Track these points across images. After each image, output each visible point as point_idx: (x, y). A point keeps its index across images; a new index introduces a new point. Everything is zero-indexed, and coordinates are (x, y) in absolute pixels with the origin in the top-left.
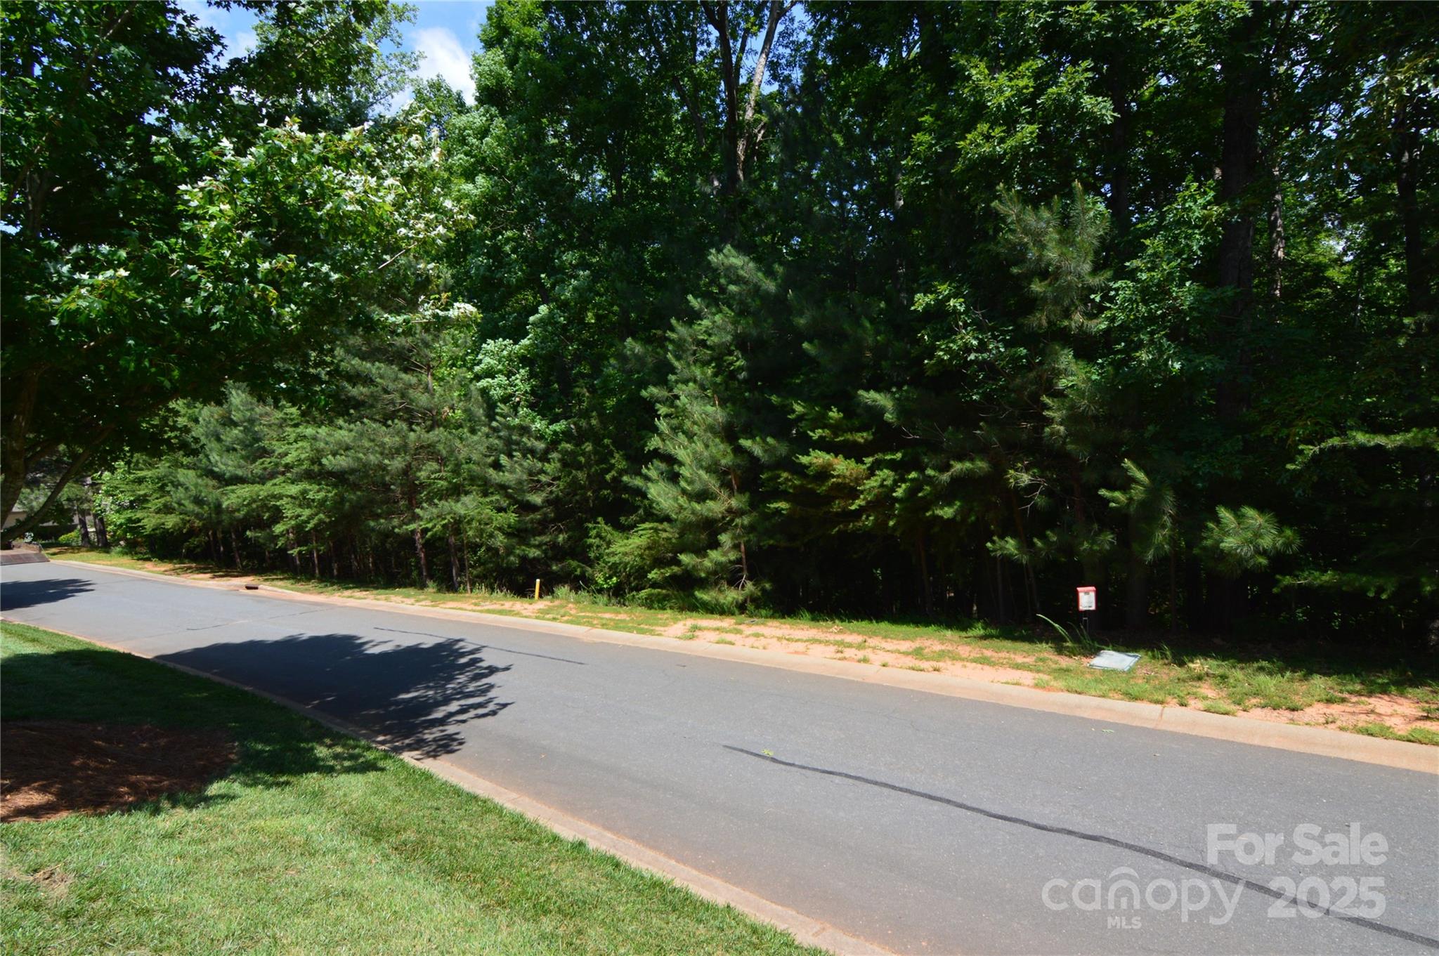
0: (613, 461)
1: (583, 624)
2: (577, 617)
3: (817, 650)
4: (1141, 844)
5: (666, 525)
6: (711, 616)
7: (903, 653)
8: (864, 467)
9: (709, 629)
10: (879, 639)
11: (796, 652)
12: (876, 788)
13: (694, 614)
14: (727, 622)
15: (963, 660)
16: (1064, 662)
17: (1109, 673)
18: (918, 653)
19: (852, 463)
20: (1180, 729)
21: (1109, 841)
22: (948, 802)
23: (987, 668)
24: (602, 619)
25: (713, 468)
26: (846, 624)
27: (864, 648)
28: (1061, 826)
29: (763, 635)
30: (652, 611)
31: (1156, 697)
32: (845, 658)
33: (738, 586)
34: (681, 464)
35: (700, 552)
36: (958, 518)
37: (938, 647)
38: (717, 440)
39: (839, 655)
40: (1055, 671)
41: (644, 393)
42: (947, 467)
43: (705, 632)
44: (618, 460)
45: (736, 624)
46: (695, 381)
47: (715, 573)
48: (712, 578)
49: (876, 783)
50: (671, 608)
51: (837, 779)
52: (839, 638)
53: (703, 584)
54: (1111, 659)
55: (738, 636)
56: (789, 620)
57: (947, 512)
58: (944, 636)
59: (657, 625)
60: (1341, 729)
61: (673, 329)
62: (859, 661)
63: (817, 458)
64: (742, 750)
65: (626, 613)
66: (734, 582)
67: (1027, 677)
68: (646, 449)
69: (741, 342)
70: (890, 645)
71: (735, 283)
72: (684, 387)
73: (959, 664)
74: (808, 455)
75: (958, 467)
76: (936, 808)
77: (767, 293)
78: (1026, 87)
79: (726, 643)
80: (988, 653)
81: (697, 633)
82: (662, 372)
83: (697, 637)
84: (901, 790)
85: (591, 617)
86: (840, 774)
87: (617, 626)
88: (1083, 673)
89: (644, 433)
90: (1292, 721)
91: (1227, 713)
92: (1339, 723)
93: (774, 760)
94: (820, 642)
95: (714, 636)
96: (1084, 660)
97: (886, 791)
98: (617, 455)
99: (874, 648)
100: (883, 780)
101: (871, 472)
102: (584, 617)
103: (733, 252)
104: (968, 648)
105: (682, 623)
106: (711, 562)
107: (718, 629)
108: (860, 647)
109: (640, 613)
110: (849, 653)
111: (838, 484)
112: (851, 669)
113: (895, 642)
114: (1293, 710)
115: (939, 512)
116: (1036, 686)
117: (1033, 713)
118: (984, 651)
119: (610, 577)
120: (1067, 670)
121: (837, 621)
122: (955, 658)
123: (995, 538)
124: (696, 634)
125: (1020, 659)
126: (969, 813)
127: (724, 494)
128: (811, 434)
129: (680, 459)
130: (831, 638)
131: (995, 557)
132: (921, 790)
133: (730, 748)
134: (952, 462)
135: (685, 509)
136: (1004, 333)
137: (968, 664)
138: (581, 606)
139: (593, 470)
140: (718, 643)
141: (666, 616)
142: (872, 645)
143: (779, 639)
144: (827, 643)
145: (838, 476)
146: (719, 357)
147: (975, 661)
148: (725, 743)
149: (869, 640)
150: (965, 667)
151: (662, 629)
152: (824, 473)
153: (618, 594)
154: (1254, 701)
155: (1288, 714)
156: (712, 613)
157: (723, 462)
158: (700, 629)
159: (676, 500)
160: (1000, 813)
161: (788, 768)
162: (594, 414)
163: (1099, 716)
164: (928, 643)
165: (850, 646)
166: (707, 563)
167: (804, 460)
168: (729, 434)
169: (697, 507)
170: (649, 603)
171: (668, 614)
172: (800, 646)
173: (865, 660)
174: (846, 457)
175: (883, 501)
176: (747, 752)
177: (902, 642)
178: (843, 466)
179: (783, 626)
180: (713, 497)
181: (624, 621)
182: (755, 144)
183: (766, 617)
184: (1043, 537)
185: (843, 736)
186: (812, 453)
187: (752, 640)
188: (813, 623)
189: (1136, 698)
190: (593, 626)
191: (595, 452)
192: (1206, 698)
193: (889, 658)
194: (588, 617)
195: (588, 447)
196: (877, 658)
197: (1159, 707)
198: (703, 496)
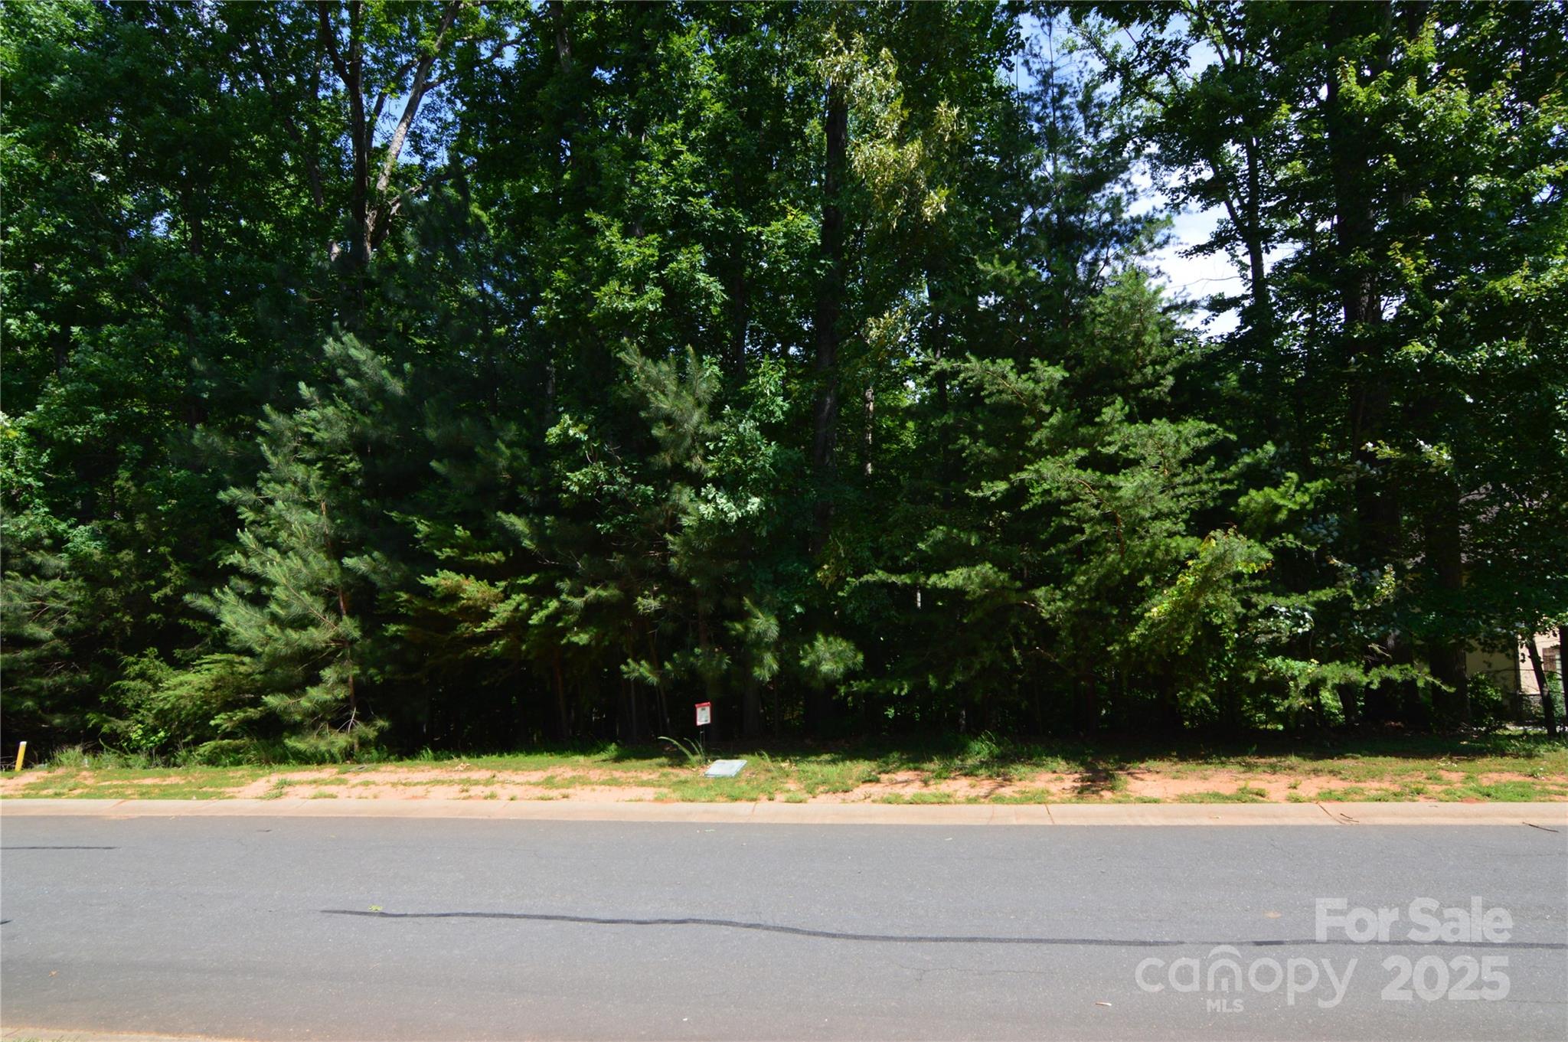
0: (168, 575)
1: (110, 796)
2: (98, 788)
3: (439, 791)
4: (718, 918)
5: (247, 660)
6: (305, 767)
7: (534, 784)
8: (496, 591)
9: (301, 783)
10: (509, 772)
11: (414, 797)
12: (494, 920)
13: (282, 767)
14: (328, 772)
15: (592, 784)
16: (683, 774)
17: (719, 780)
18: (549, 783)
19: (484, 586)
20: (765, 820)
21: (695, 921)
22: (563, 918)
23: (614, 788)
24: (139, 786)
25: (314, 588)
26: (475, 760)
27: (493, 784)
28: (658, 918)
29: (374, 783)
30: (220, 768)
31: (753, 795)
32: (470, 797)
33: (345, 727)
34: (272, 584)
35: (294, 688)
36: (593, 643)
37: (569, 773)
38: (322, 556)
39: (465, 794)
40: (675, 783)
41: (222, 496)
42: (582, 593)
43: (298, 787)
44: (174, 573)
45: (339, 773)
46: (295, 483)
47: (313, 714)
48: (308, 721)
49: (494, 916)
50: (249, 761)
51: (453, 920)
52: (464, 776)
53: (296, 729)
54: (723, 767)
55: (342, 787)
56: (408, 762)
57: (582, 639)
58: (578, 761)
59: (227, 786)
60: (874, 801)
61: (266, 418)
62: (486, 798)
63: (445, 579)
64: (344, 912)
65: (179, 774)
66: (339, 723)
67: (649, 793)
68: (221, 563)
69: (359, 445)
70: (519, 778)
71: (354, 377)
72: (278, 487)
73: (588, 788)
74: (435, 575)
75: (592, 592)
76: (551, 926)
77: (394, 395)
78: (653, 256)
79: (325, 797)
80: (617, 774)
81: (286, 789)
82: (249, 471)
83: (286, 794)
84: (519, 917)
85: (122, 786)
86: (457, 915)
87: (165, 793)
88: (698, 782)
89: (218, 543)
90: (844, 801)
91: (801, 802)
92: (872, 798)
93: (383, 915)
94: (443, 782)
95: (310, 791)
96: (701, 771)
97: (503, 921)
98: (175, 568)
99: (503, 782)
100: (502, 911)
101: (506, 596)
102: (109, 787)
103: (356, 342)
104: (599, 772)
105: (265, 779)
106: (311, 701)
107: (315, 782)
108: (488, 783)
109: (200, 773)
110: (475, 790)
111: (469, 608)
112: (479, 808)
113: (526, 773)
114: (846, 791)
115: (575, 639)
116: (657, 800)
117: (650, 825)
118: (614, 772)
119: (155, 731)
120: (686, 782)
121: (464, 758)
122: (584, 782)
123: (629, 660)
124: (284, 790)
125: (645, 777)
126: (581, 924)
127: (329, 620)
128: (438, 553)
129: (272, 578)
130: (456, 777)
131: (628, 679)
132: (539, 913)
133: (330, 912)
134: (586, 588)
135: (276, 640)
136: (632, 467)
137: (596, 787)
138: (103, 772)
139: (135, 587)
140: (315, 798)
141: (239, 774)
142: (501, 779)
143: (394, 785)
144: (451, 783)
145: (469, 599)
146: (326, 458)
147: (603, 783)
148: (324, 907)
149: (498, 775)
150: (594, 790)
151: (236, 789)
152: (452, 596)
153: (165, 754)
154: (821, 789)
155: (841, 795)
156: (307, 763)
157: (328, 581)
158: (290, 784)
159: (262, 628)
160: (609, 918)
161: (399, 919)
162: (143, 516)
163: (706, 819)
164: (559, 771)
165: (477, 783)
166: (305, 703)
167: (429, 581)
168: (336, 548)
169: (293, 635)
170: (212, 760)
171: (244, 770)
172: (420, 790)
173: (492, 796)
174: (478, 579)
175: (517, 625)
176: (351, 913)
177: (534, 773)
178: (473, 589)
179: (400, 770)
180: (314, 623)
181: (177, 785)
182: (388, 216)
183: (379, 761)
184: (671, 660)
185: (462, 877)
186: (440, 574)
187: (360, 789)
188: (435, 763)
189: (735, 799)
190: (126, 797)
191: (138, 563)
192: (788, 791)
193: (516, 791)
194: (116, 786)
195: (127, 555)
196: (504, 792)
197: (753, 803)
198: (302, 622)
